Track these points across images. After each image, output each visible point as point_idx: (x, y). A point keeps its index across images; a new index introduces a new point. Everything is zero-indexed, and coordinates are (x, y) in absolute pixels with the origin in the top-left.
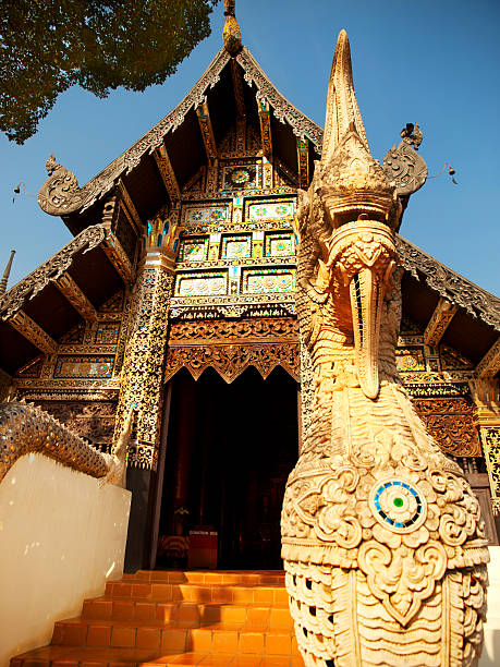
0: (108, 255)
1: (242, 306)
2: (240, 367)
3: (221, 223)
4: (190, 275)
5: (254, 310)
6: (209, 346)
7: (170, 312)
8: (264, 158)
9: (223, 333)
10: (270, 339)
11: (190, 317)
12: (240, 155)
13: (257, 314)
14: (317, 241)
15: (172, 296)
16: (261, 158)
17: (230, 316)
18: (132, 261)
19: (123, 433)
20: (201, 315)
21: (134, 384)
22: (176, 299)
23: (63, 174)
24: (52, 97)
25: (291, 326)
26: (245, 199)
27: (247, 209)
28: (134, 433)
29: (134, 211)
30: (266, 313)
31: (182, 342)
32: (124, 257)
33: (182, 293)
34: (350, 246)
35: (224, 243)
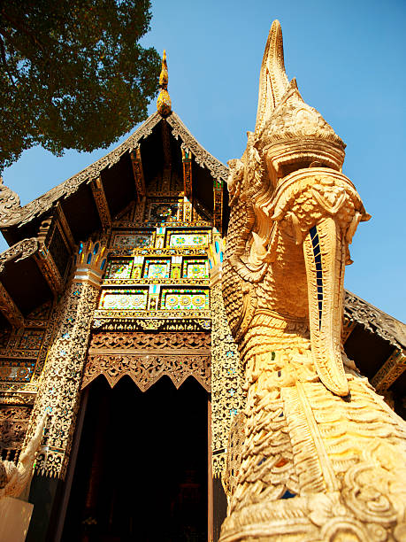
0: (41, 267)
1: (159, 320)
2: (155, 377)
3: (145, 248)
4: (114, 291)
5: (170, 324)
6: (126, 355)
7: (93, 322)
8: (185, 198)
9: (141, 344)
10: (184, 351)
11: (111, 327)
12: (165, 195)
13: (172, 327)
14: (251, 209)
15: (97, 308)
16: (182, 198)
17: (147, 328)
18: (62, 275)
19: (34, 438)
20: (121, 327)
21: (51, 389)
22: (100, 311)
23: (8, 195)
24: (18, 153)
25: (203, 340)
26: (167, 230)
27: (168, 237)
28: (46, 439)
29: (68, 232)
30: (181, 327)
31: (101, 351)
32: (54, 270)
33: (106, 306)
34: (305, 190)
35: (147, 264)
